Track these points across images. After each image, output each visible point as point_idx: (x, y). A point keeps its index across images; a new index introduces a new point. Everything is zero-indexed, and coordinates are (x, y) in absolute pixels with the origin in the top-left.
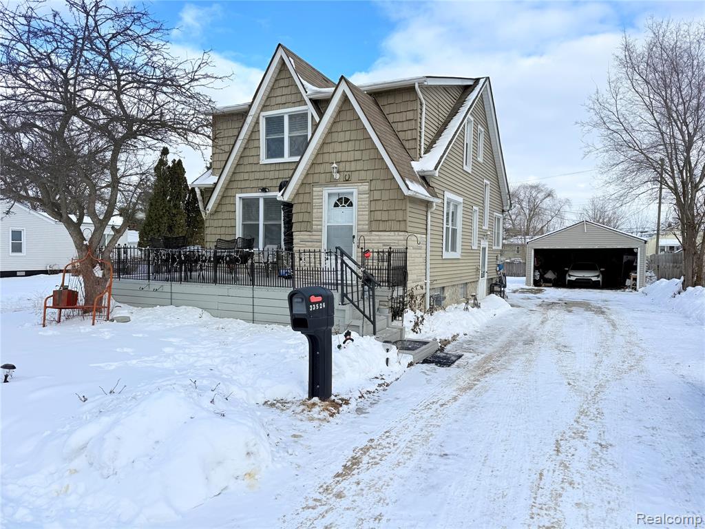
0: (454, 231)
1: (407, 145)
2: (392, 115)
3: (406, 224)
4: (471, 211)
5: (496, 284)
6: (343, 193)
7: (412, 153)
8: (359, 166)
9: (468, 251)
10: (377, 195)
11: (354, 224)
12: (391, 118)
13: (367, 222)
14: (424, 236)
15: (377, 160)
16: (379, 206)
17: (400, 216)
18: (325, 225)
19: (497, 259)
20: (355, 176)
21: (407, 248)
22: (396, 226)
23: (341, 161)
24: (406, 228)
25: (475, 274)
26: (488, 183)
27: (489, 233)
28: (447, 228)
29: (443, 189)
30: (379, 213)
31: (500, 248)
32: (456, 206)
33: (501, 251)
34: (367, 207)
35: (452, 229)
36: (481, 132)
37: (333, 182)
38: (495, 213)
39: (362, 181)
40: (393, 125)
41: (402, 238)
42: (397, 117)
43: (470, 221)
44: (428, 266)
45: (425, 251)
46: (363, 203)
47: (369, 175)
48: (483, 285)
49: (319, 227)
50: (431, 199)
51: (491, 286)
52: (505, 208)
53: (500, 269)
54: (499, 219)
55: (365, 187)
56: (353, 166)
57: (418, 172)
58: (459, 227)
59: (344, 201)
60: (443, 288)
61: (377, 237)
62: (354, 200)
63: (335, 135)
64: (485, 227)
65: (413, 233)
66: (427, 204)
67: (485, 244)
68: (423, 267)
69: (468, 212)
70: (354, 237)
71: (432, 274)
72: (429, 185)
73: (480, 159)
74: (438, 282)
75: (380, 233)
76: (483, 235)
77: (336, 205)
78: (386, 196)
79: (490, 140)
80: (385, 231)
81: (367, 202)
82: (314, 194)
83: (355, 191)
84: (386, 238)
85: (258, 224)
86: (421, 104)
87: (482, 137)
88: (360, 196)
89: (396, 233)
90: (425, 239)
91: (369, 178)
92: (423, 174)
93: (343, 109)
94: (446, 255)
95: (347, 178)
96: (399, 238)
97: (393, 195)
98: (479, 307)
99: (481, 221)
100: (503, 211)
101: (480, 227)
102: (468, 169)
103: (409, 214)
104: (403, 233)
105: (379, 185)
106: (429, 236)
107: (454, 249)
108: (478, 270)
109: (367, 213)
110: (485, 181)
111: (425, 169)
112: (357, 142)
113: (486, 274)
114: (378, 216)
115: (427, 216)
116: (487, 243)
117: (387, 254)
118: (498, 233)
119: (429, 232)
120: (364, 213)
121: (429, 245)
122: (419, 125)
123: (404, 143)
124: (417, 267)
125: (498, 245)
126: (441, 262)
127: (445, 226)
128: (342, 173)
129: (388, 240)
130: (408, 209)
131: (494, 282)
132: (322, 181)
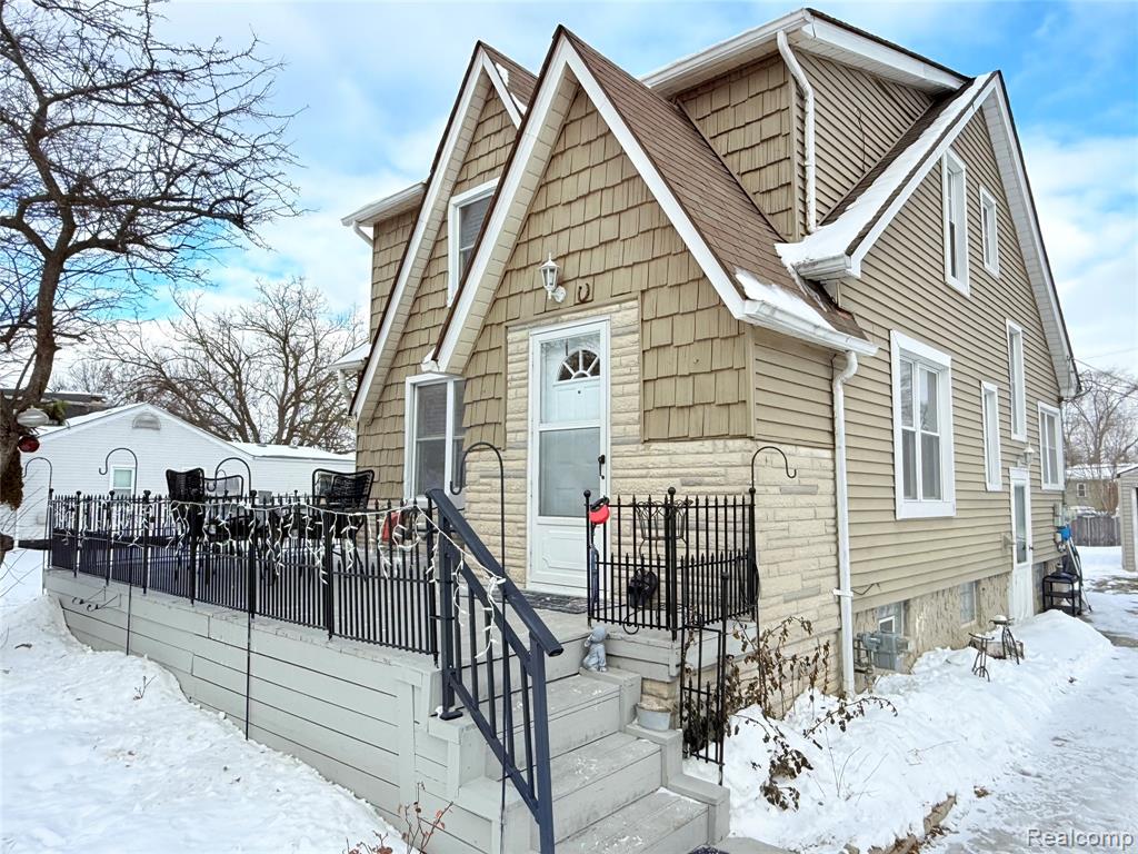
0: (931, 444)
1: (765, 204)
2: (725, 136)
3: (747, 414)
4: (976, 392)
5: (1056, 577)
6: (577, 340)
7: (780, 223)
8: (614, 256)
9: (975, 497)
10: (660, 333)
11: (603, 423)
12: (721, 146)
13: (636, 416)
14: (828, 454)
15: (658, 232)
16: (667, 363)
17: (726, 387)
18: (535, 427)
19: (1055, 514)
20: (602, 288)
21: (752, 492)
22: (717, 421)
23: (569, 254)
24: (747, 425)
25: (999, 554)
26: (1019, 329)
27: (1030, 450)
28: (908, 437)
29: (889, 325)
30: (667, 385)
31: (1061, 486)
32: (932, 378)
33: (1063, 494)
34: (636, 369)
35: (923, 436)
36: (991, 206)
37: (551, 312)
38: (1040, 404)
39: (620, 298)
40: (728, 162)
41: (736, 458)
42: (737, 140)
43: (978, 419)
44: (845, 545)
45: (829, 500)
46: (625, 360)
47: (639, 278)
48: (1023, 584)
49: (520, 436)
50: (840, 340)
51: (1044, 580)
52: (1063, 393)
53: (1065, 539)
54: (1051, 420)
55: (629, 314)
56: (596, 262)
57: (796, 268)
58: (945, 432)
59: (583, 363)
60: (906, 603)
61: (665, 459)
62: (603, 353)
63: (554, 187)
64: (1020, 436)
65: (774, 443)
66: (833, 359)
67: (1020, 476)
68: (829, 549)
69: (969, 394)
70: (602, 460)
71: (860, 569)
72: (836, 306)
73: (993, 267)
74: (885, 589)
75: (672, 446)
76: (1015, 455)
77: (565, 375)
78: (685, 331)
79: (1014, 230)
80: (685, 439)
81: (635, 357)
82: (511, 348)
83: (604, 329)
84: (690, 459)
85: (444, 440)
86: (802, 96)
87: (993, 216)
88: (616, 339)
89: (720, 443)
90: (830, 465)
91: (637, 287)
92: (810, 272)
93: (572, 117)
94: (906, 508)
95: (583, 296)
96: (727, 458)
97: (706, 325)
98: (1019, 655)
99: (1006, 419)
100: (1060, 400)
101: (1007, 435)
102: (962, 284)
103: (754, 381)
104: (739, 442)
105: (666, 302)
106: (841, 454)
107: (933, 490)
108: (1007, 544)
109: (636, 387)
110: (1009, 322)
111: (817, 257)
112: (607, 194)
113: (1029, 554)
114: (666, 393)
115: (831, 393)
116: (1027, 476)
117: (663, 511)
118: (1053, 452)
119: (841, 440)
120: (628, 388)
121: (843, 480)
122: (797, 147)
123: (758, 200)
124: (800, 552)
125: (1055, 480)
126: (891, 529)
127: (899, 427)
128: (572, 284)
129: (693, 465)
130: (753, 367)
131: (1052, 570)
132: (527, 314)
